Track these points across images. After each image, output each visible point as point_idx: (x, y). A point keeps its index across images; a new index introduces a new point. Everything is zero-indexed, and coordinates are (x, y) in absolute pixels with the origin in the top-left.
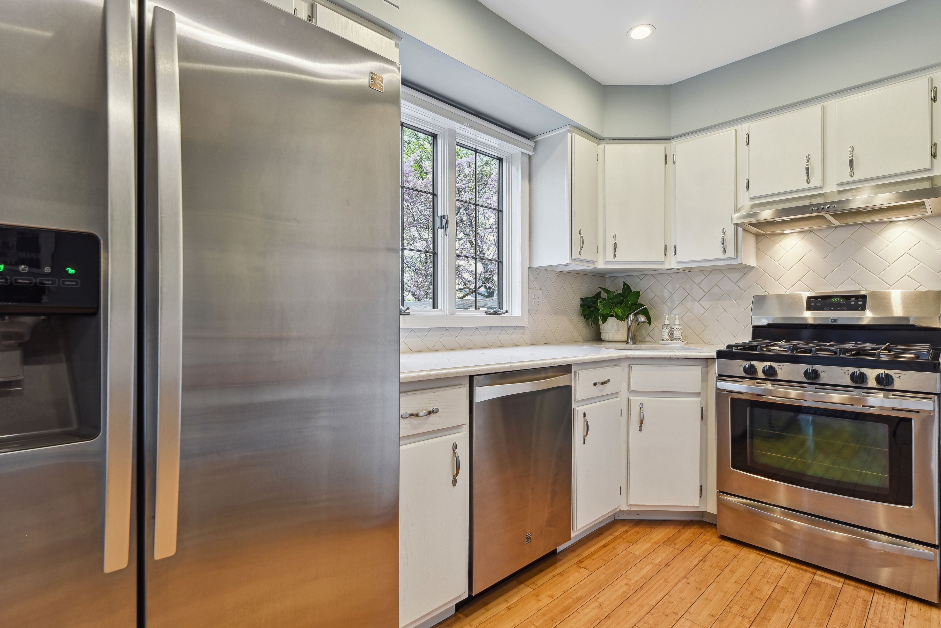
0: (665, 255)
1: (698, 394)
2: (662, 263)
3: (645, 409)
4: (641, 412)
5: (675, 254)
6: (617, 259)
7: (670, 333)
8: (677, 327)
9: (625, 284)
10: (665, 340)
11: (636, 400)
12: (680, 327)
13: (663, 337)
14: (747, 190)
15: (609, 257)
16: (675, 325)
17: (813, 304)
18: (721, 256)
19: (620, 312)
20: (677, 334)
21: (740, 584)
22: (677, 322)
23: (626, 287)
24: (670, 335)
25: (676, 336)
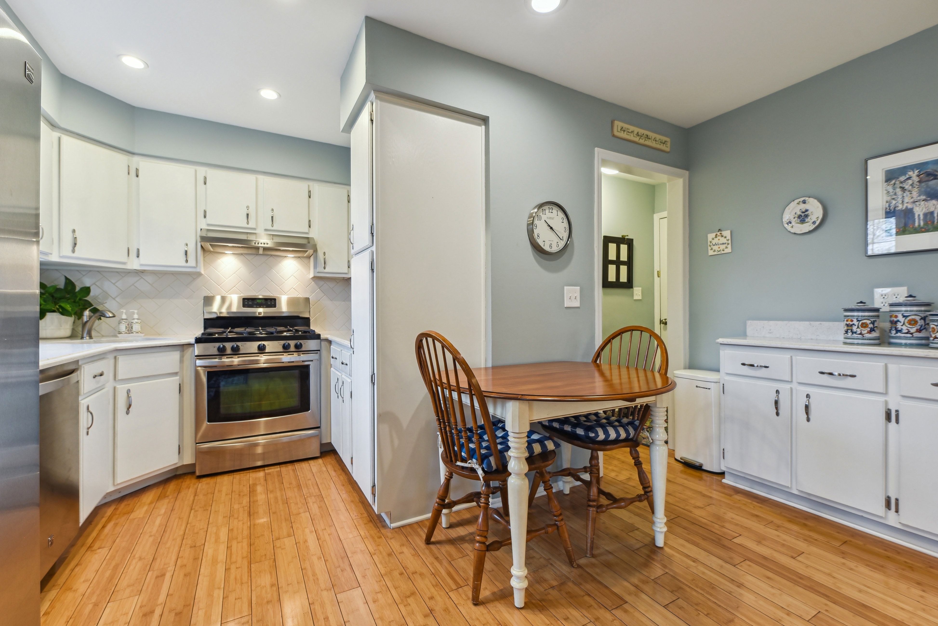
0: (128, 256)
1: (176, 374)
2: (124, 263)
3: (132, 394)
4: (129, 397)
5: (138, 257)
6: (75, 255)
7: (128, 327)
8: (136, 321)
9: (66, 278)
10: (123, 333)
11: (122, 388)
12: (139, 321)
13: (120, 330)
14: (205, 217)
15: (67, 250)
16: (134, 319)
17: (246, 303)
18: (183, 264)
19: (68, 307)
20: (136, 327)
21: (230, 494)
22: (136, 316)
23: (69, 283)
24: (128, 328)
25: (135, 329)
